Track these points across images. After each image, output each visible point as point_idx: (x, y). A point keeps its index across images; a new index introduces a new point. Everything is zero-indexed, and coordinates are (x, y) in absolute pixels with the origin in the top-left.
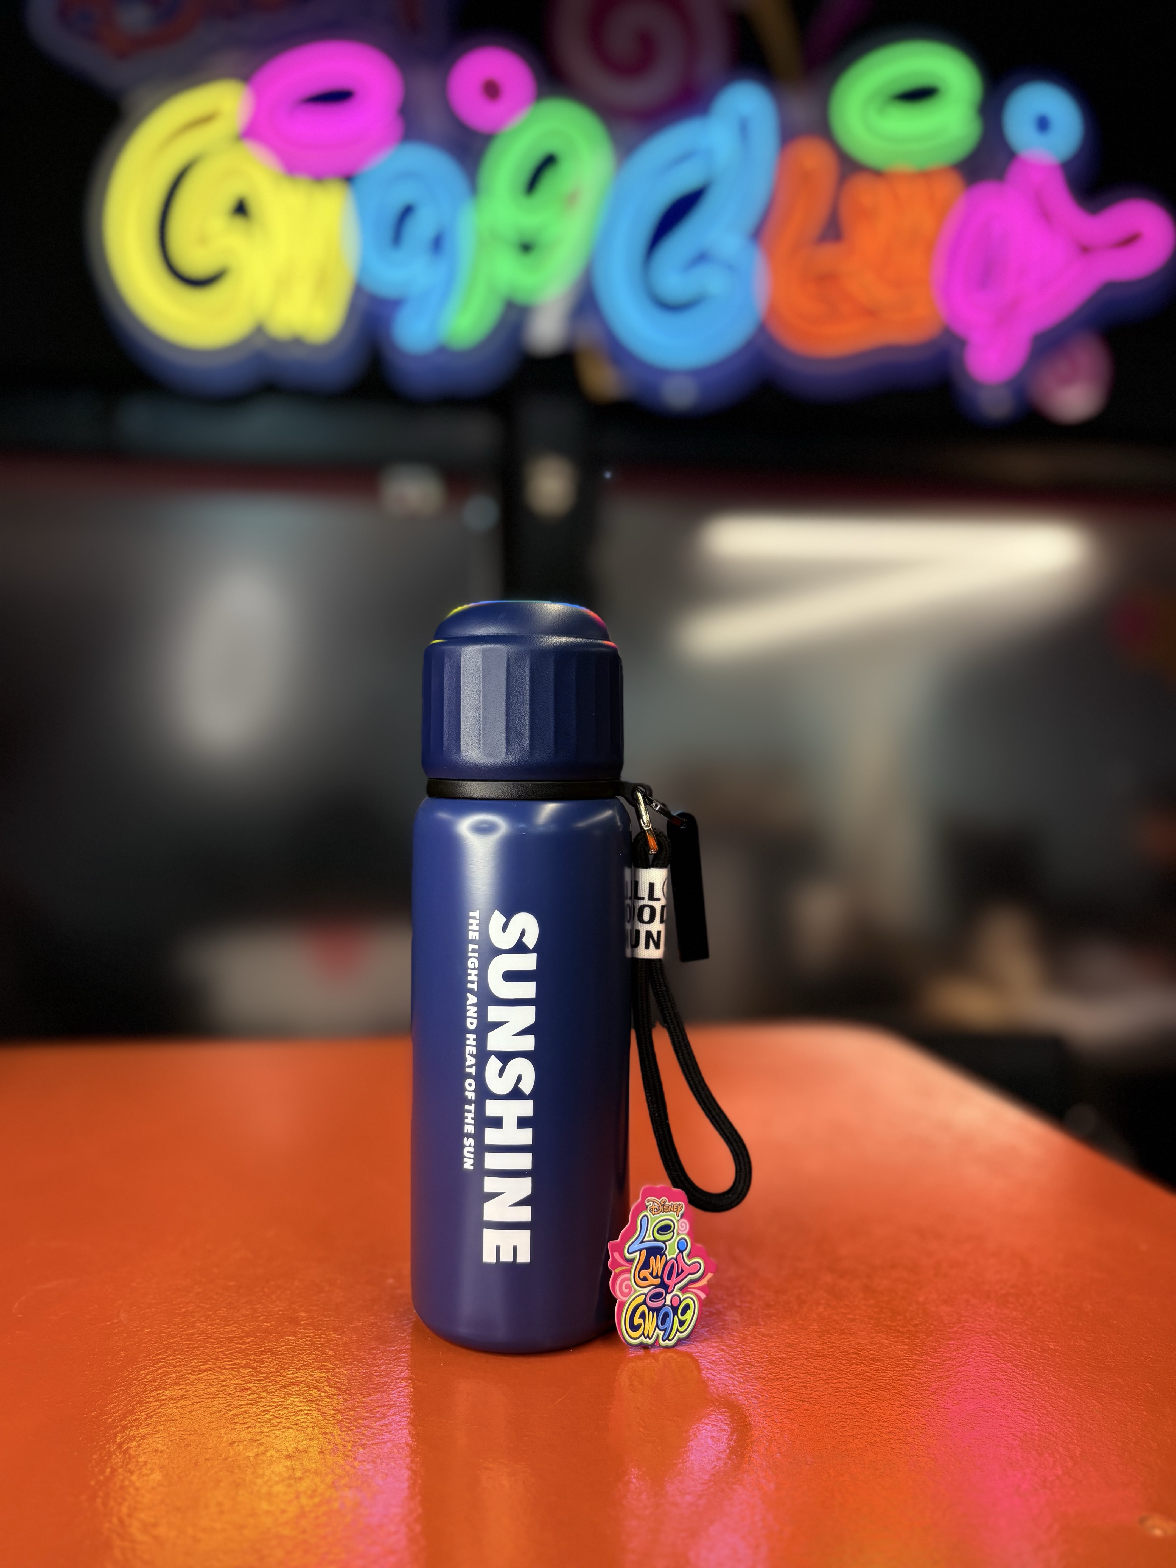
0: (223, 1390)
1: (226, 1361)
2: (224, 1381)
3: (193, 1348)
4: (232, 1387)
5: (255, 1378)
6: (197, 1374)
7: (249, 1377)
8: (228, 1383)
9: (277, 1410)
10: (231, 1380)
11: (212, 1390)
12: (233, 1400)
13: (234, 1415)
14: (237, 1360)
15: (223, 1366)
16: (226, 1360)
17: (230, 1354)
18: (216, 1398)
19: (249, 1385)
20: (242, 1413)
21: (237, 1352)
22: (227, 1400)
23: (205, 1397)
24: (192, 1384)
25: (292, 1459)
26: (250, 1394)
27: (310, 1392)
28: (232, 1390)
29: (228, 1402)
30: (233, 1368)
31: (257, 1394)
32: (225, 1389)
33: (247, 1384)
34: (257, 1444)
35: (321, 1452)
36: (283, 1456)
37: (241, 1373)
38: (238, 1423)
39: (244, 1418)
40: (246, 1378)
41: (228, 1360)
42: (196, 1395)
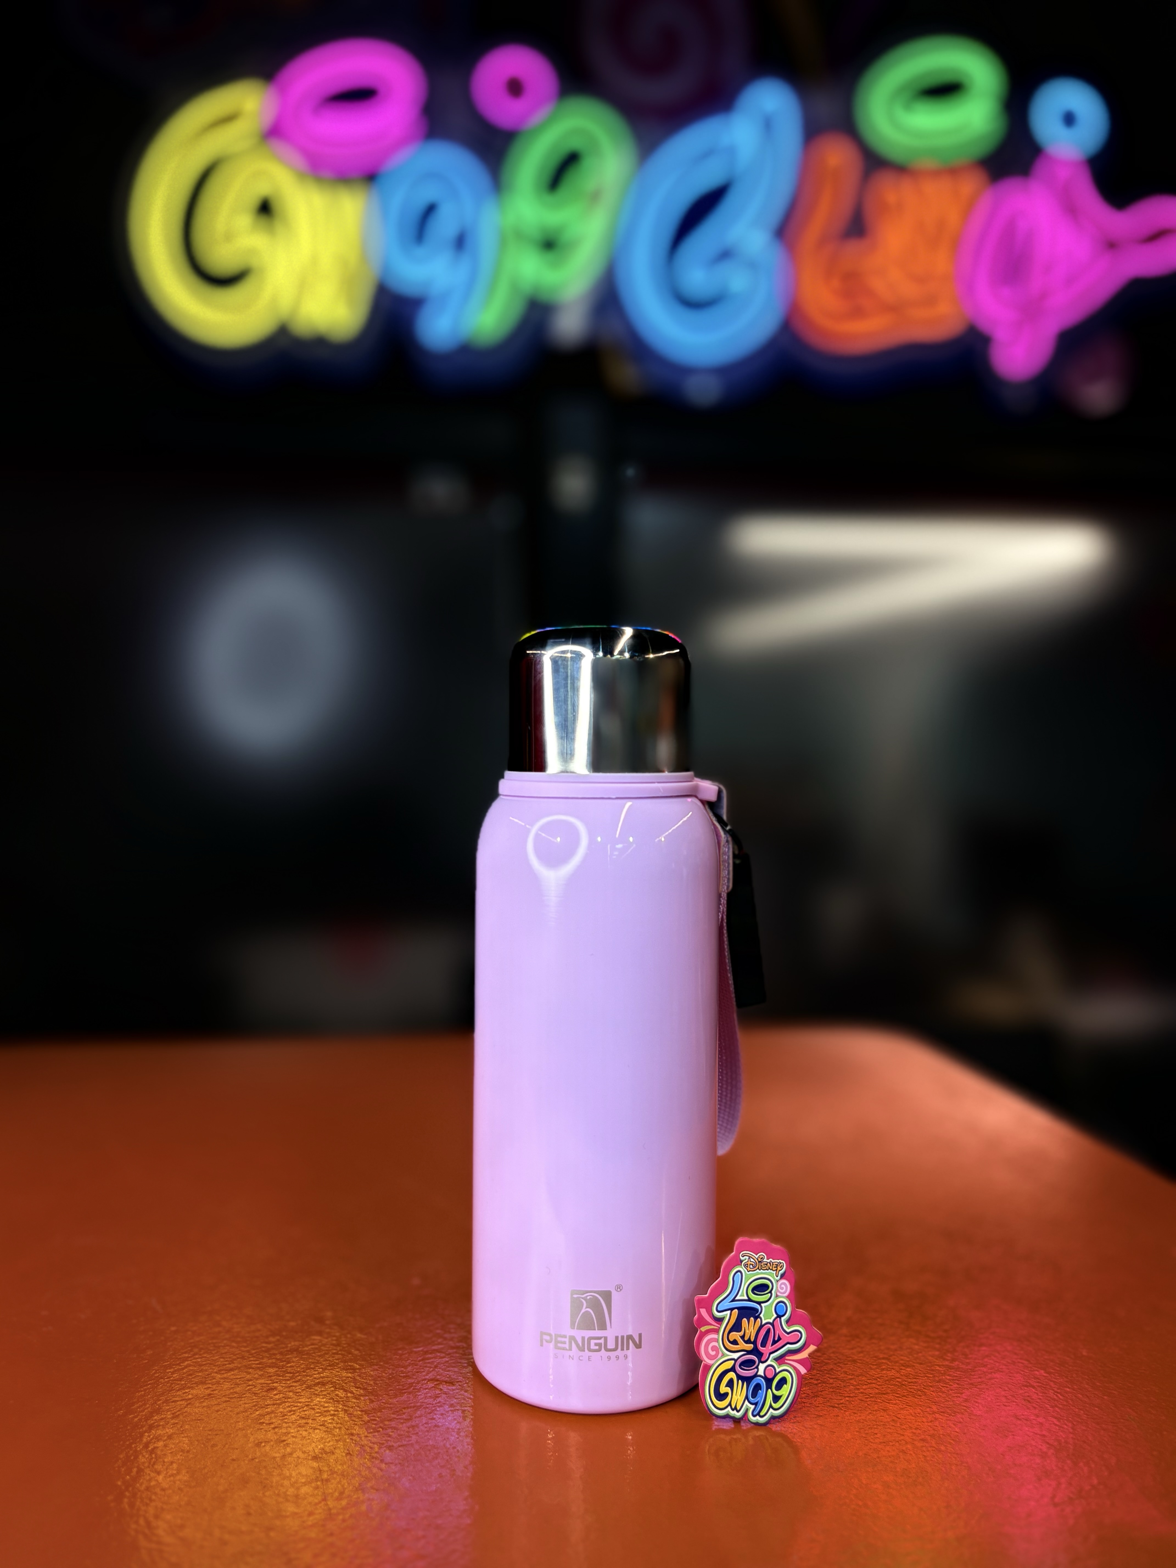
0: (249, 1390)
1: (251, 1361)
2: (251, 1380)
3: (219, 1347)
4: (259, 1386)
5: (281, 1378)
6: (223, 1374)
7: (275, 1377)
8: (254, 1382)
9: (304, 1411)
10: (257, 1379)
11: (238, 1389)
12: (259, 1400)
13: (260, 1415)
14: (263, 1359)
15: (249, 1365)
16: (252, 1359)
17: (255, 1353)
18: (242, 1398)
19: (275, 1385)
20: (268, 1413)
21: (263, 1351)
22: (254, 1399)
23: (231, 1396)
24: (218, 1383)
25: (319, 1460)
26: (275, 1395)
27: (337, 1392)
28: (259, 1390)
29: (254, 1402)
30: (258, 1368)
31: (283, 1393)
32: (252, 1389)
33: (273, 1383)
34: (284, 1445)
35: (347, 1454)
36: (310, 1458)
37: (267, 1373)
38: (264, 1423)
39: (271, 1418)
40: (273, 1378)
41: (255, 1359)
42: (222, 1394)
